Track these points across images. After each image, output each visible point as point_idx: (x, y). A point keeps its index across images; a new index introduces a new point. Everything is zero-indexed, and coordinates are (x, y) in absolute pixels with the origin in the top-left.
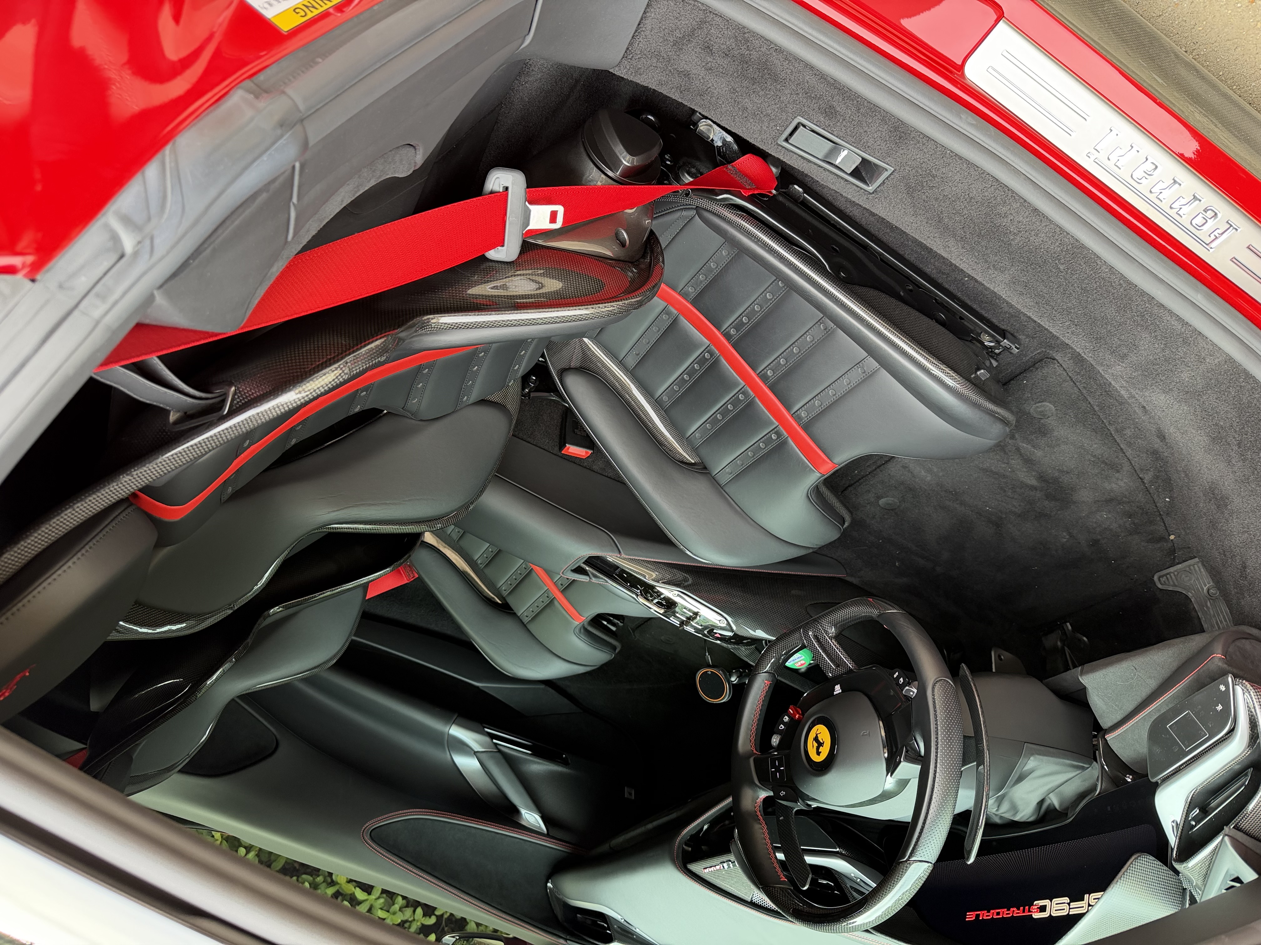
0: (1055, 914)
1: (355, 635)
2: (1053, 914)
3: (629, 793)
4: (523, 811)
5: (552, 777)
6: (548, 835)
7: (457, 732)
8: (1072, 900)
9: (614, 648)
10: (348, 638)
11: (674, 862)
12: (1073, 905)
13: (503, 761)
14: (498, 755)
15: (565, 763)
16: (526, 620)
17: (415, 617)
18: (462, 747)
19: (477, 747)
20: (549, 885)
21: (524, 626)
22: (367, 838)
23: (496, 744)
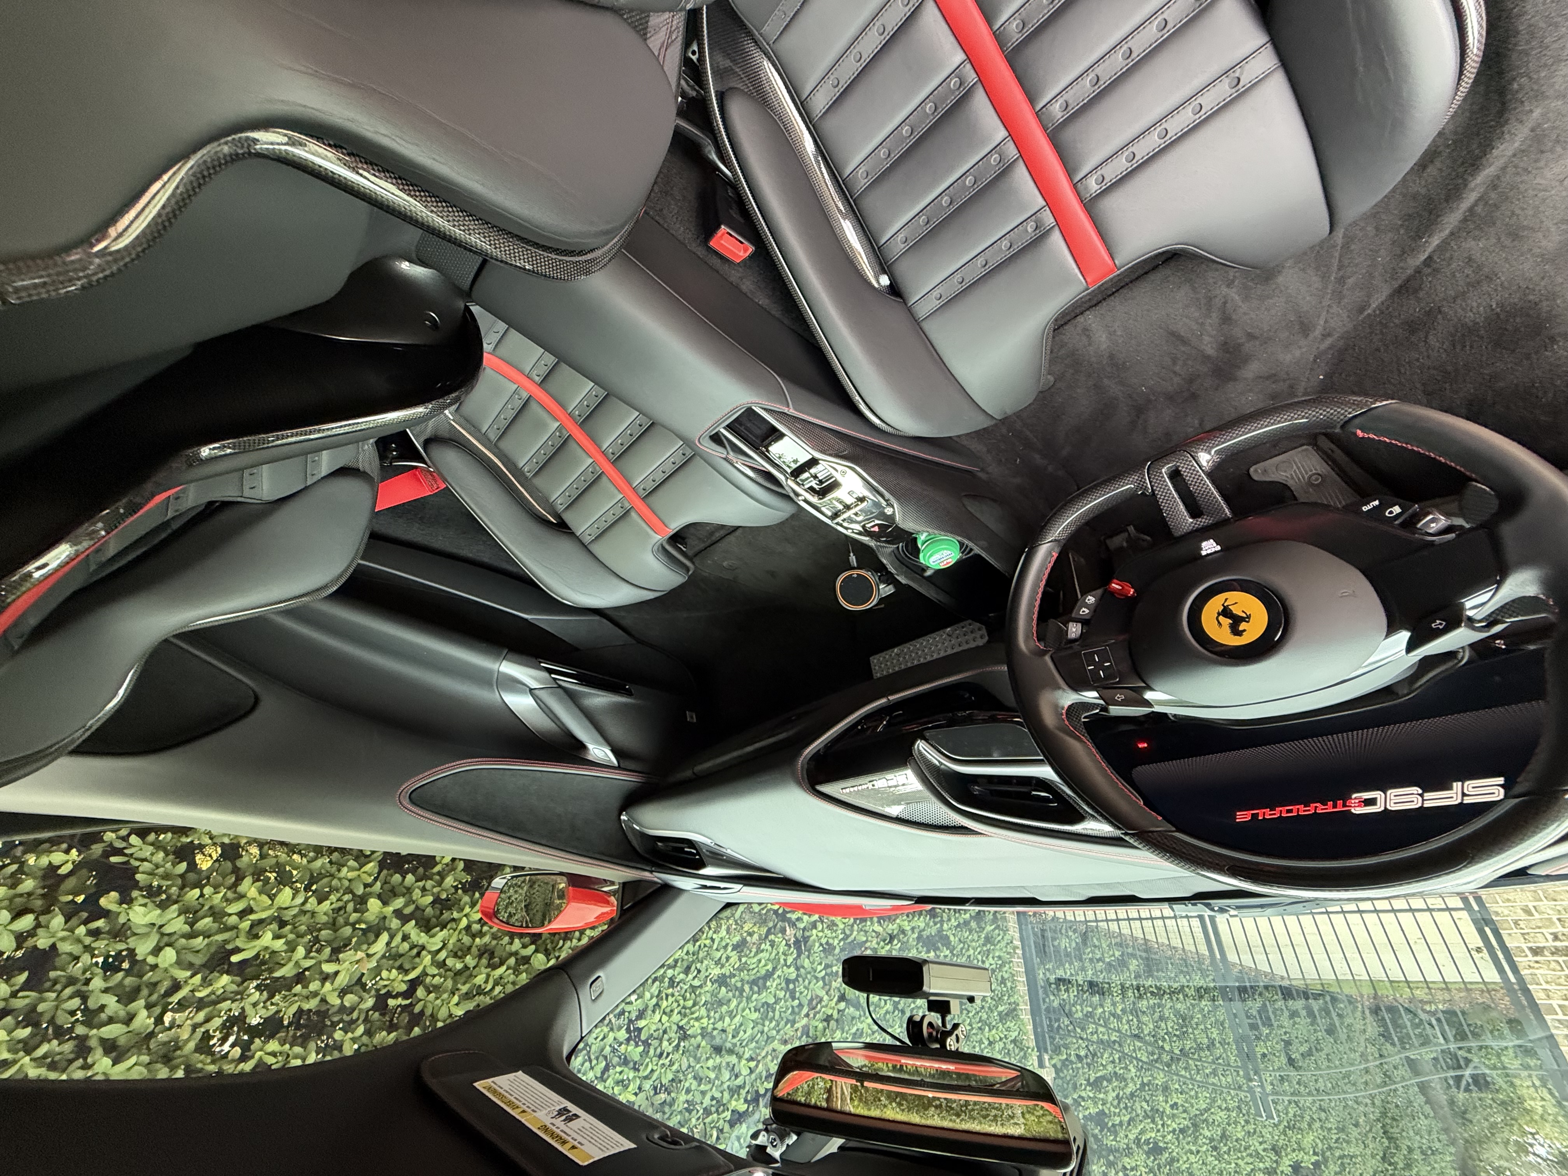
0: (1392, 807)
1: (363, 558)
2: (1388, 807)
3: (691, 717)
4: (590, 746)
5: (617, 709)
6: (619, 768)
7: (509, 668)
8: (1425, 790)
9: (688, 569)
10: (352, 561)
11: (799, 784)
12: (1427, 796)
13: (566, 697)
14: (559, 690)
15: (629, 693)
16: (587, 539)
17: (441, 540)
18: (514, 685)
19: (534, 685)
20: (623, 817)
21: (585, 547)
22: (406, 802)
23: (555, 679)
